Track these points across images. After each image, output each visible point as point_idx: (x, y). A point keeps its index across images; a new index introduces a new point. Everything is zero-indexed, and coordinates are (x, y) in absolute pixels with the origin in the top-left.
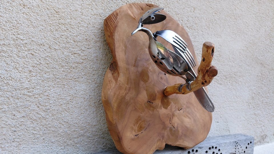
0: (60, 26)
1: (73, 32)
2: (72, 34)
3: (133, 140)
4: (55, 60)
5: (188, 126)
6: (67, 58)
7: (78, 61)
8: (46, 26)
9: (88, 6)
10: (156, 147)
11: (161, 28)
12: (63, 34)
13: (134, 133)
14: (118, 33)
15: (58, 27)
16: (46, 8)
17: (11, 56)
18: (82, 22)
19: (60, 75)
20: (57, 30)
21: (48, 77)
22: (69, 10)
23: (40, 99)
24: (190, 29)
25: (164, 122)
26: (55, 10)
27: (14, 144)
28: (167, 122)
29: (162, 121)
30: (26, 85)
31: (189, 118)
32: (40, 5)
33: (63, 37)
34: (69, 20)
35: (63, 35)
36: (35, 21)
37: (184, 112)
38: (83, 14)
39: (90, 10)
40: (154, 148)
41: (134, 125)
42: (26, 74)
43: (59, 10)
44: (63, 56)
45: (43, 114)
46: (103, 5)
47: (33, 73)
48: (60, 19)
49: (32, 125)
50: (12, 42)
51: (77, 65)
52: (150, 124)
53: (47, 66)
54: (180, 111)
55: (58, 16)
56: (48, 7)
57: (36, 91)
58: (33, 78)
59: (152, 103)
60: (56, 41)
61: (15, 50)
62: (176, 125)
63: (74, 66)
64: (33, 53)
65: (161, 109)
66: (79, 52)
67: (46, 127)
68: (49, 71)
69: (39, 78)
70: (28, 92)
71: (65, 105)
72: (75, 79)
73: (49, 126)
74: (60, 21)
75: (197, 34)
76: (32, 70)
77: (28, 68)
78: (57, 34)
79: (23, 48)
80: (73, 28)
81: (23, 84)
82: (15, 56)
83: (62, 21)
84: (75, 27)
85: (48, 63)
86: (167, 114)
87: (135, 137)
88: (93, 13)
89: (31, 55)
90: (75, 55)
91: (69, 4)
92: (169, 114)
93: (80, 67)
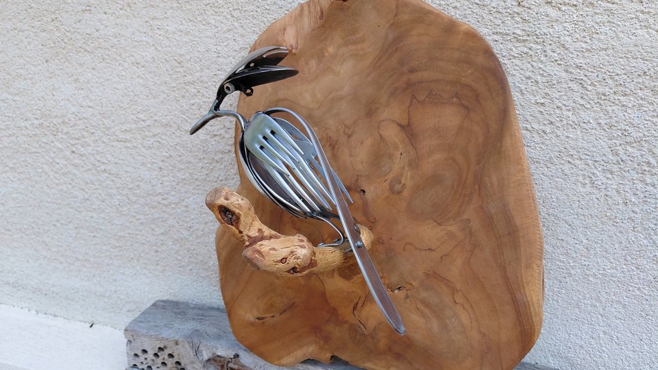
0: (186, 88)
1: (208, 96)
2: (207, 99)
3: (252, 324)
4: (189, 149)
5: (418, 337)
6: (204, 145)
7: (221, 148)
8: (168, 91)
9: (227, 35)
10: (305, 354)
12: (193, 101)
15: (185, 90)
16: (164, 61)
17: (136, 147)
18: (220, 72)
19: (199, 174)
20: (183, 97)
21: (184, 177)
22: (197, 54)
23: (178, 210)
25: (334, 309)
26: (176, 60)
27: (159, 267)
28: (345, 312)
29: (328, 304)
30: (159, 189)
31: (424, 316)
32: (156, 57)
33: (193, 107)
34: (198, 74)
35: (193, 105)
36: (154, 87)
37: (407, 297)
38: (220, 55)
39: (232, 43)
42: (156, 173)
43: (182, 59)
44: (198, 142)
45: (185, 233)
46: (255, 22)
47: (165, 172)
48: (185, 76)
49: (174, 247)
50: (134, 126)
51: (221, 156)
52: (294, 303)
53: (179, 159)
54: (396, 291)
55: (181, 70)
56: (166, 57)
57: (171, 199)
58: (166, 179)
60: (184, 117)
61: (139, 137)
62: (372, 324)
63: (216, 158)
64: (159, 140)
65: (333, 277)
66: (222, 132)
67: (191, 254)
68: (183, 167)
69: (172, 179)
70: (163, 199)
71: (212, 224)
72: (222, 181)
73: (195, 252)
74: (186, 78)
76: (162, 167)
77: (156, 163)
78: (184, 104)
79: (146, 133)
80: (206, 88)
81: (154, 188)
82: (140, 146)
83: (189, 78)
84: (209, 84)
85: (180, 154)
86: (348, 293)
88: (237, 48)
89: (158, 144)
90: (217, 138)
91: (195, 43)
92: (353, 292)
93: (226, 160)
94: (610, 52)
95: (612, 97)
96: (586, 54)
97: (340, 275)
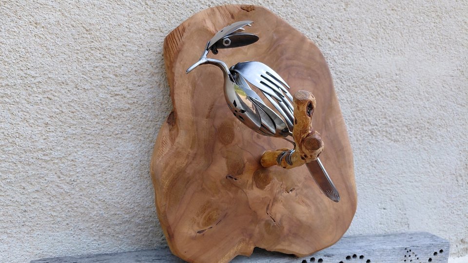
0: (92, 52)
1: (114, 61)
2: (113, 64)
3: (193, 238)
4: (85, 106)
5: (304, 218)
6: (103, 103)
7: (121, 106)
8: (70, 53)
9: (139, 16)
10: (235, 253)
11: (268, 48)
12: (97, 64)
13: (197, 229)
14: (182, 63)
15: (90, 54)
16: (70, 26)
17: (18, 103)
18: (129, 44)
19: (93, 129)
20: (87, 59)
21: (74, 132)
22: (107, 26)
23: (62, 165)
24: (335, 42)
25: (254, 212)
26: (84, 27)
27: (24, 229)
28: (262, 213)
29: (250, 209)
30: (41, 144)
31: (307, 205)
32: (60, 21)
33: (96, 69)
34: (107, 42)
35: (97, 67)
36: (53, 47)
37: (297, 195)
38: (131, 31)
39: (143, 23)
40: (232, 253)
41: (198, 216)
42: (40, 129)
43: (91, 27)
44: (97, 99)
45: (66, 187)
46: (165, 12)
47: (51, 127)
48: (93, 42)
49: (49, 204)
50: (19, 81)
51: (119, 113)
52: (227, 213)
53: (71, 115)
54: (290, 192)
55: (89, 36)
56: (73, 23)
57: (55, 154)
58: (51, 134)
59: (236, 179)
60: (86, 77)
61: (24, 92)
62: (278, 217)
63: (114, 114)
64: (50, 96)
65: (252, 189)
66: (124, 92)
67: (71, 207)
68: (75, 123)
69: (60, 134)
70: (44, 155)
71: (100, 175)
72: (116, 134)
73: (76, 205)
74: (92, 44)
75: (350, 50)
76: (49, 122)
77: (43, 119)
78: (87, 66)
79: (35, 89)
80: (113, 54)
81: (35, 144)
82: (24, 101)
83: (97, 44)
84: (117, 51)
85: (74, 110)
86: (263, 198)
87: (198, 234)
88: (147, 28)
89: (48, 100)
90: (117, 97)
91: (107, 16)
92: (266, 197)
93: (125, 116)
94: (351, 66)
95: (352, 88)
96: (343, 66)
97: (257, 187)
